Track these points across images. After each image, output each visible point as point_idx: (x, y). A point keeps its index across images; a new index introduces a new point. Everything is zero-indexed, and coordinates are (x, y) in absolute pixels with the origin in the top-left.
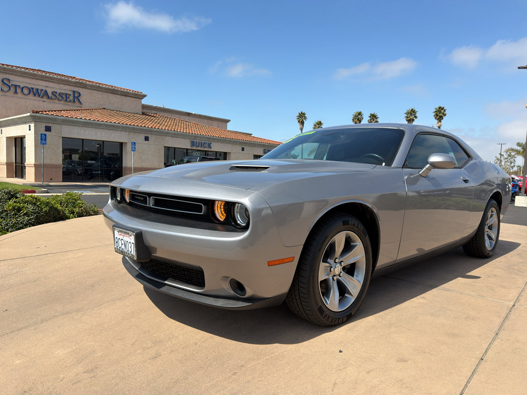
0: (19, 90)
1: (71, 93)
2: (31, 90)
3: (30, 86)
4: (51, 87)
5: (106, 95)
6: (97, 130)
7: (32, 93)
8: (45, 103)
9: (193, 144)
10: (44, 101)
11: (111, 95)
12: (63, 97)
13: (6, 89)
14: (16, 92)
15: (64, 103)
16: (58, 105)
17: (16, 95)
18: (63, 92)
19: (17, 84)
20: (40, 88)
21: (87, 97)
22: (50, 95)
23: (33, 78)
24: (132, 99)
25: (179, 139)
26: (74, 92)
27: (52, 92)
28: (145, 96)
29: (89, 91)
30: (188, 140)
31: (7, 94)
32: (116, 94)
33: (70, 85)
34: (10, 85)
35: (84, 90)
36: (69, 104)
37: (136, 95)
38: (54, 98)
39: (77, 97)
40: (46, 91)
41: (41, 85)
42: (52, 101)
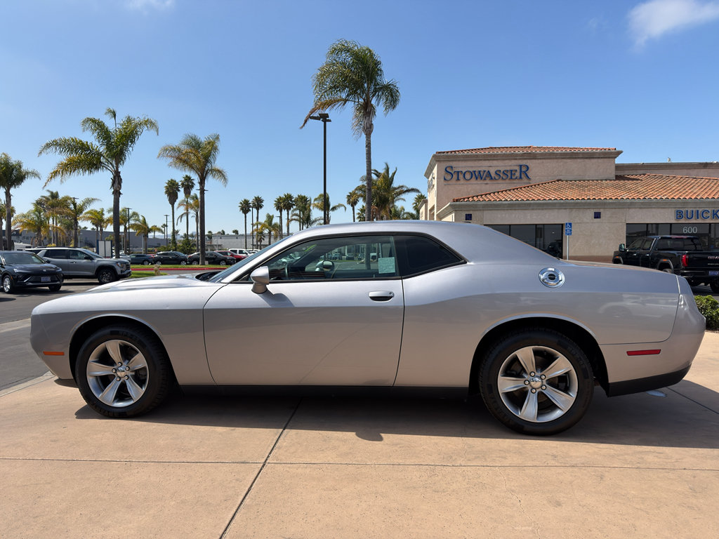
0: (461, 176)
1: (518, 168)
2: (472, 174)
3: (471, 170)
4: (494, 166)
5: (561, 162)
6: (526, 211)
7: (474, 176)
8: (488, 186)
9: (679, 215)
10: (487, 184)
11: (569, 160)
12: (509, 175)
13: (449, 177)
14: (458, 179)
15: (509, 182)
16: (502, 185)
17: (459, 182)
18: (508, 168)
19: (460, 170)
20: (482, 169)
21: (537, 170)
22: (493, 175)
23: (475, 160)
24: (600, 160)
25: (653, 210)
26: (521, 166)
27: (496, 173)
28: (620, 153)
29: (540, 161)
30: (670, 210)
31: (450, 182)
32: (576, 158)
33: (516, 159)
34: (452, 172)
35: (534, 161)
36: (515, 181)
37: (605, 153)
38: (497, 178)
39: (524, 171)
40: (489, 171)
41: (483, 166)
42: (495, 182)
